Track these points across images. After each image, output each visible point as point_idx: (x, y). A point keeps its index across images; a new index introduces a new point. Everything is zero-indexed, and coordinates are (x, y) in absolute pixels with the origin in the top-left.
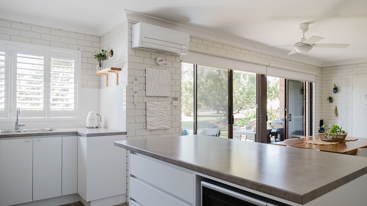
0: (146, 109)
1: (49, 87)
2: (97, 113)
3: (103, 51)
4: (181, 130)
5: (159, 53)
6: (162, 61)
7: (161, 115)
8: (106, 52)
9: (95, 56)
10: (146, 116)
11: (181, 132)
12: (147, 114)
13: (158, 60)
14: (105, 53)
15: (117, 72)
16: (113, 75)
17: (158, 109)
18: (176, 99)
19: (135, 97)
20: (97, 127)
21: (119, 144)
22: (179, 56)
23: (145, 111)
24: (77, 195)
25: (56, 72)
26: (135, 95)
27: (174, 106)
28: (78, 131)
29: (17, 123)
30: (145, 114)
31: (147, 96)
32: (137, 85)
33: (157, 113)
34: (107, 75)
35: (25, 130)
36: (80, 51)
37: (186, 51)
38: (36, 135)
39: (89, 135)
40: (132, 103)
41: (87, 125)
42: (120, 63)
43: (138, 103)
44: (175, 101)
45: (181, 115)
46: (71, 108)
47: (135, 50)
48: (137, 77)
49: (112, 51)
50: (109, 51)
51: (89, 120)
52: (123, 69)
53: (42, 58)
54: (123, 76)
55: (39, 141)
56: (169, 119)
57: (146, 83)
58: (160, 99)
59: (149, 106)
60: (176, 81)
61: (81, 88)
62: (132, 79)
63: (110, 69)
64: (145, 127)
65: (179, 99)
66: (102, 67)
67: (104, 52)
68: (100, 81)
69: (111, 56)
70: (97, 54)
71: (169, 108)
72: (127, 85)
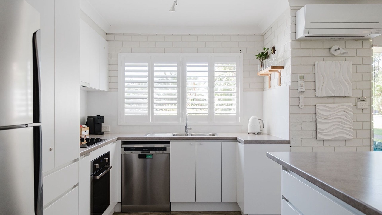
0: (316, 114)
1: (213, 92)
2: (260, 119)
3: (264, 49)
4: (372, 143)
5: (335, 40)
6: (338, 49)
7: (340, 122)
8: (268, 50)
9: (257, 56)
10: (316, 122)
11: (372, 145)
12: (318, 119)
13: (332, 49)
14: (267, 52)
15: (279, 71)
16: (275, 75)
17: (334, 112)
18: (362, 99)
19: (301, 99)
20: (259, 134)
21: (271, 156)
22: (367, 39)
23: (314, 116)
24: (236, 203)
25: (221, 78)
26: (301, 96)
27: (360, 109)
28: (237, 137)
29: (186, 127)
30: (314, 119)
31: (318, 97)
32: (304, 84)
33: (332, 119)
34: (270, 75)
35: (192, 133)
36: (242, 54)
37: (380, 30)
38: (198, 139)
39: (246, 142)
40: (296, 106)
41: (249, 131)
42: (283, 59)
43: (304, 106)
44: (362, 102)
45: (372, 122)
46: (234, 113)
47: (300, 42)
48: (303, 75)
49: (274, 49)
50: (271, 48)
51: (250, 125)
52: (286, 67)
53: (207, 64)
54: (286, 74)
55: (201, 144)
56: (352, 127)
57: (315, 81)
58: (336, 100)
59: (321, 110)
60: (362, 75)
61: (243, 91)
62: (297, 77)
63: (270, 68)
64: (314, 136)
65: (368, 99)
66: (264, 67)
67: (266, 50)
68: (263, 83)
69: (273, 54)
70: (258, 54)
71: (352, 111)
72: (290, 85)
